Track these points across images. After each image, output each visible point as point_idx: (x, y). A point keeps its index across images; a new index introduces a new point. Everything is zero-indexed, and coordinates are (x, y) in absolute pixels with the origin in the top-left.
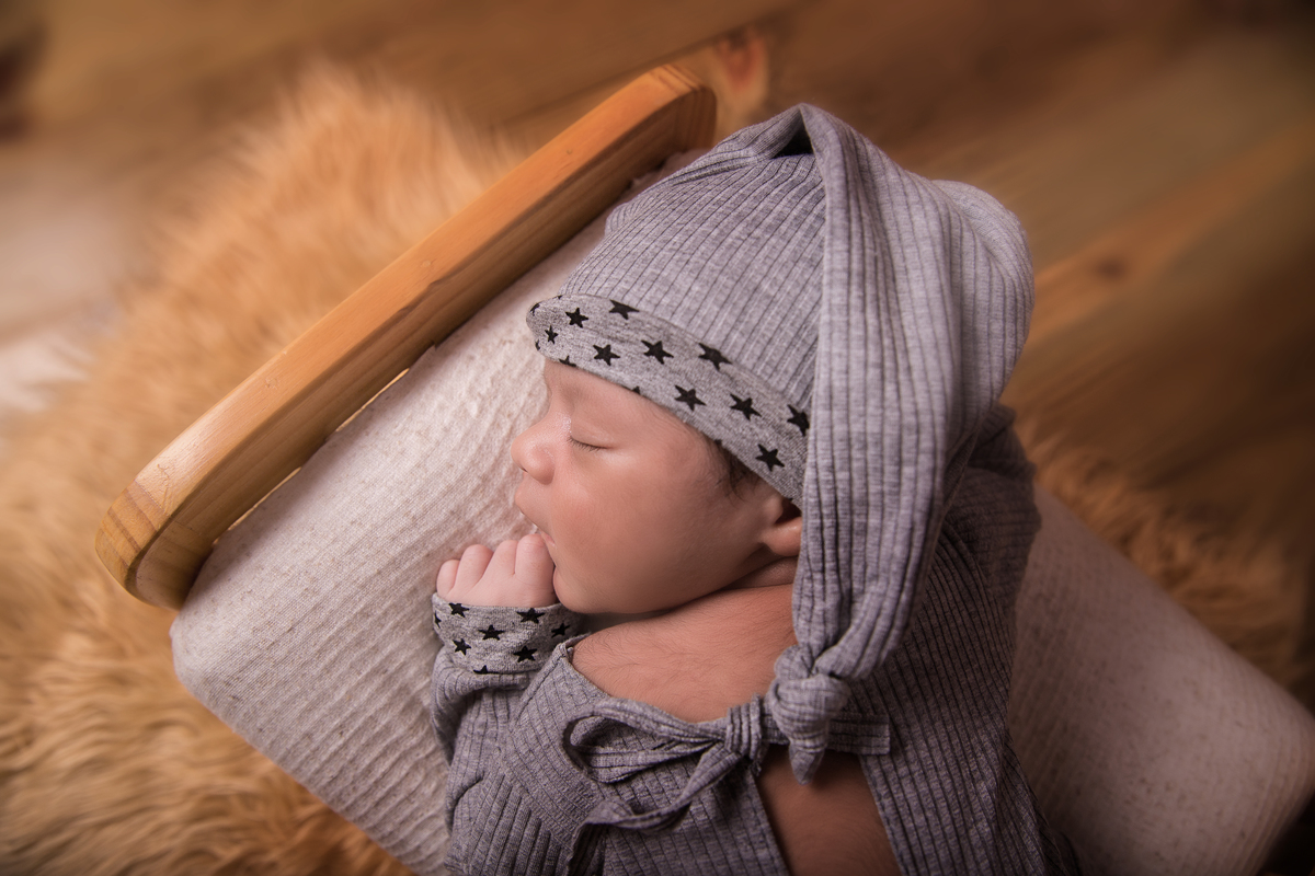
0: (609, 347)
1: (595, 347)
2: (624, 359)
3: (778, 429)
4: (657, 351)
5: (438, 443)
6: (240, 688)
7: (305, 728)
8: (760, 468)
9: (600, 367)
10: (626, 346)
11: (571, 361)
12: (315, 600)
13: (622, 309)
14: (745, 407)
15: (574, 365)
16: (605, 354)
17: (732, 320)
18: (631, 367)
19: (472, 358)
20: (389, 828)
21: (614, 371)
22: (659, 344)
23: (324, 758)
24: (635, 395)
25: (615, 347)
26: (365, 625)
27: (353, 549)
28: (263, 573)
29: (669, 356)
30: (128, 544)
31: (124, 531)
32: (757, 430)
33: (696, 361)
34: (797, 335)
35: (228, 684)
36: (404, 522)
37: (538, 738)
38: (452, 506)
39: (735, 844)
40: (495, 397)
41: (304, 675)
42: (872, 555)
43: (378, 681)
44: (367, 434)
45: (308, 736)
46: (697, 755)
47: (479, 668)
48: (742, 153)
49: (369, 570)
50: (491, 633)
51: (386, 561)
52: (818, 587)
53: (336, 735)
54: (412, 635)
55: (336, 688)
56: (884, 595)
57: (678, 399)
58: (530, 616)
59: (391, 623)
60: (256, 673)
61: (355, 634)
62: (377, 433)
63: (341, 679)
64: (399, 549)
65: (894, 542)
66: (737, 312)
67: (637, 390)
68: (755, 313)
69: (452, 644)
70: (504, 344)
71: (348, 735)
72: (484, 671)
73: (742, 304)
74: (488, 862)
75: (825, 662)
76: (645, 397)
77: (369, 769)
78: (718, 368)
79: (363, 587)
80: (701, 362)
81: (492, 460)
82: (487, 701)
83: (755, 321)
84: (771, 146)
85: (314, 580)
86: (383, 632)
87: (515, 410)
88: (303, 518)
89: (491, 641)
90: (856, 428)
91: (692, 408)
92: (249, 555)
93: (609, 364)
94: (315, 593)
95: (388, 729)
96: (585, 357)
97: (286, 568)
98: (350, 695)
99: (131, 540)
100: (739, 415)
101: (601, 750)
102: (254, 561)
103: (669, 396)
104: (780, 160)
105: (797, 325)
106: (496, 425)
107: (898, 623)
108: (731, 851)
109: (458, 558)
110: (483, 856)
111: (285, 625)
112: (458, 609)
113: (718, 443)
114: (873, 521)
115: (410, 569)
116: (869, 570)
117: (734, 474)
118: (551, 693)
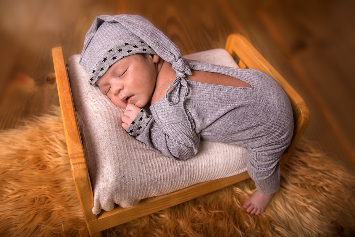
0: (114, 57)
1: (112, 59)
2: (117, 56)
3: (141, 46)
4: (120, 50)
5: (99, 111)
6: (122, 174)
9: (116, 60)
11: (110, 65)
13: (110, 51)
14: (136, 47)
15: (111, 65)
16: (114, 58)
17: (123, 40)
18: (119, 56)
21: (118, 58)
22: (119, 49)
23: (145, 171)
24: (124, 59)
25: (114, 56)
26: (125, 143)
27: (109, 134)
28: (103, 152)
29: (122, 49)
30: (82, 164)
31: (79, 163)
32: (140, 48)
33: (125, 47)
34: (130, 36)
35: (120, 175)
36: (110, 124)
37: (165, 114)
38: (113, 116)
39: (197, 87)
40: (97, 100)
41: (128, 159)
42: (166, 45)
43: (136, 150)
44: (88, 122)
45: (139, 170)
46: (181, 84)
47: (146, 124)
49: (115, 135)
50: (141, 119)
51: (115, 131)
52: (166, 53)
53: (142, 165)
54: (131, 139)
55: (133, 157)
56: (172, 46)
59: (127, 140)
60: (122, 167)
61: (125, 145)
63: (133, 154)
64: (115, 128)
65: (166, 41)
66: (122, 39)
67: (123, 57)
68: (123, 37)
69: (138, 130)
71: (144, 163)
72: (147, 123)
73: (121, 38)
74: (182, 137)
75: (177, 58)
76: (125, 57)
77: (152, 165)
78: (128, 45)
79: (117, 138)
81: (108, 106)
82: (152, 130)
83: (125, 38)
84: (95, 29)
85: (111, 144)
86: (128, 142)
88: (97, 140)
89: (142, 120)
90: (149, 35)
93: (116, 58)
94: (114, 145)
95: (146, 156)
96: (112, 62)
97: (105, 147)
98: (136, 156)
99: (82, 163)
100: (136, 48)
101: (173, 100)
102: (99, 154)
103: (127, 54)
108: (197, 89)
109: (122, 122)
110: (180, 138)
111: (116, 154)
112: (133, 123)
113: (138, 53)
115: (119, 130)
116: (168, 47)
117: (143, 55)
118: (158, 108)
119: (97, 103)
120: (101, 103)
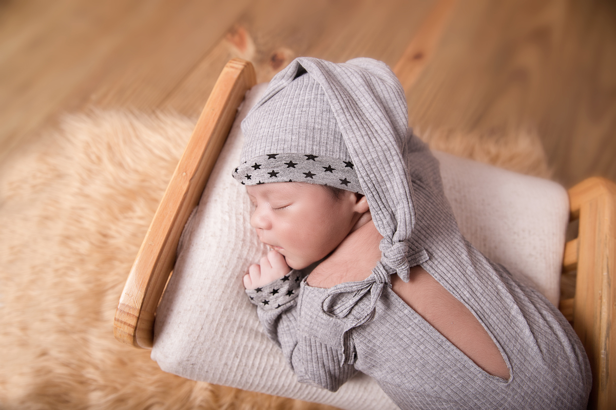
0: (273, 171)
1: (268, 173)
2: (281, 173)
3: (343, 171)
4: (291, 165)
5: (221, 236)
6: (193, 360)
7: (223, 362)
8: (343, 187)
9: (274, 179)
10: (280, 168)
11: (261, 182)
12: (205, 314)
13: (272, 156)
14: (329, 169)
15: (263, 183)
16: (273, 174)
17: (311, 143)
18: (285, 174)
19: (216, 200)
20: (269, 383)
21: (280, 178)
22: (291, 162)
23: (235, 369)
24: (290, 183)
25: (276, 170)
26: (227, 314)
27: (210, 288)
28: (182, 314)
29: (296, 164)
30: (129, 327)
31: (125, 323)
32: (337, 175)
33: (306, 162)
34: (335, 137)
35: (188, 360)
36: (223, 270)
37: (311, 317)
38: (237, 256)
39: (396, 313)
40: (232, 210)
41: (214, 342)
42: (393, 196)
43: (241, 331)
44: (193, 245)
45: (226, 364)
46: (369, 291)
47: (277, 306)
48: (281, 83)
49: (219, 293)
50: (275, 292)
51: (223, 287)
52: (381, 215)
53: (236, 358)
54: (245, 309)
55: (227, 341)
57: (306, 177)
58: (285, 279)
59: (236, 308)
60: (197, 350)
61: (225, 318)
62: (196, 244)
63: (228, 337)
64: (226, 280)
66: (311, 139)
67: (290, 181)
68: (317, 136)
69: (262, 304)
70: (225, 189)
71: (240, 357)
72: (279, 306)
73: (311, 135)
74: (315, 369)
75: (396, 238)
76: (294, 182)
77: (253, 365)
78: (314, 160)
79: (220, 300)
80: (308, 161)
81: (242, 233)
82: (284, 317)
83: (318, 139)
84: (291, 76)
85: (201, 306)
86: (235, 312)
87: (241, 211)
88: (185, 287)
89: (276, 295)
90: (369, 158)
91: (312, 178)
92: (172, 310)
93: (276, 177)
94: (204, 311)
95: (253, 347)
96: (266, 178)
97: (189, 308)
98: (234, 342)
99: (129, 325)
100: (328, 172)
101: (336, 308)
102: (175, 311)
103: (303, 178)
104: (296, 80)
105: (333, 134)
106: (238, 219)
107: (412, 214)
108: (395, 316)
109: (248, 273)
110: (312, 368)
111: (199, 328)
112: (259, 290)
113: (326, 185)
114: (389, 186)
115: (233, 285)
117: (336, 193)
118: (308, 300)
119: (227, 218)
120: (234, 221)
